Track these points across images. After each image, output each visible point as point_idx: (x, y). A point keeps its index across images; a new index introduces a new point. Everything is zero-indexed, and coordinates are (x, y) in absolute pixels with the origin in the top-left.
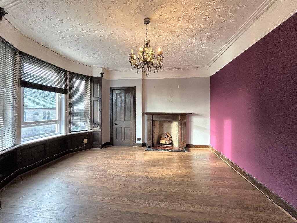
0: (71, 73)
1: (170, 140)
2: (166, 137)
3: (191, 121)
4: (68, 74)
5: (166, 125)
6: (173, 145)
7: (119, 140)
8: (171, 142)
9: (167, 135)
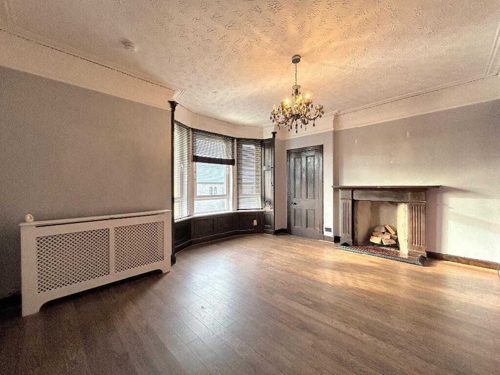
0: (238, 140)
1: (391, 238)
2: (384, 233)
3: (442, 205)
4: (235, 140)
5: (384, 211)
6: (399, 250)
7: (298, 227)
8: (393, 242)
9: (386, 228)
